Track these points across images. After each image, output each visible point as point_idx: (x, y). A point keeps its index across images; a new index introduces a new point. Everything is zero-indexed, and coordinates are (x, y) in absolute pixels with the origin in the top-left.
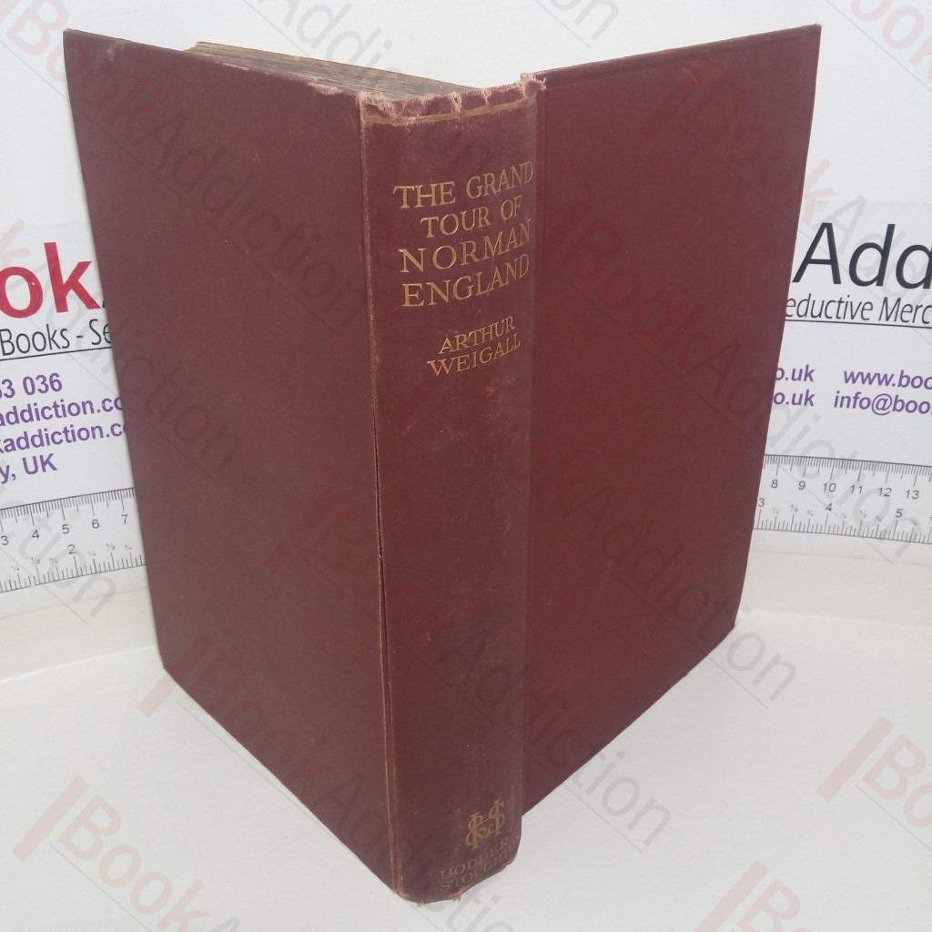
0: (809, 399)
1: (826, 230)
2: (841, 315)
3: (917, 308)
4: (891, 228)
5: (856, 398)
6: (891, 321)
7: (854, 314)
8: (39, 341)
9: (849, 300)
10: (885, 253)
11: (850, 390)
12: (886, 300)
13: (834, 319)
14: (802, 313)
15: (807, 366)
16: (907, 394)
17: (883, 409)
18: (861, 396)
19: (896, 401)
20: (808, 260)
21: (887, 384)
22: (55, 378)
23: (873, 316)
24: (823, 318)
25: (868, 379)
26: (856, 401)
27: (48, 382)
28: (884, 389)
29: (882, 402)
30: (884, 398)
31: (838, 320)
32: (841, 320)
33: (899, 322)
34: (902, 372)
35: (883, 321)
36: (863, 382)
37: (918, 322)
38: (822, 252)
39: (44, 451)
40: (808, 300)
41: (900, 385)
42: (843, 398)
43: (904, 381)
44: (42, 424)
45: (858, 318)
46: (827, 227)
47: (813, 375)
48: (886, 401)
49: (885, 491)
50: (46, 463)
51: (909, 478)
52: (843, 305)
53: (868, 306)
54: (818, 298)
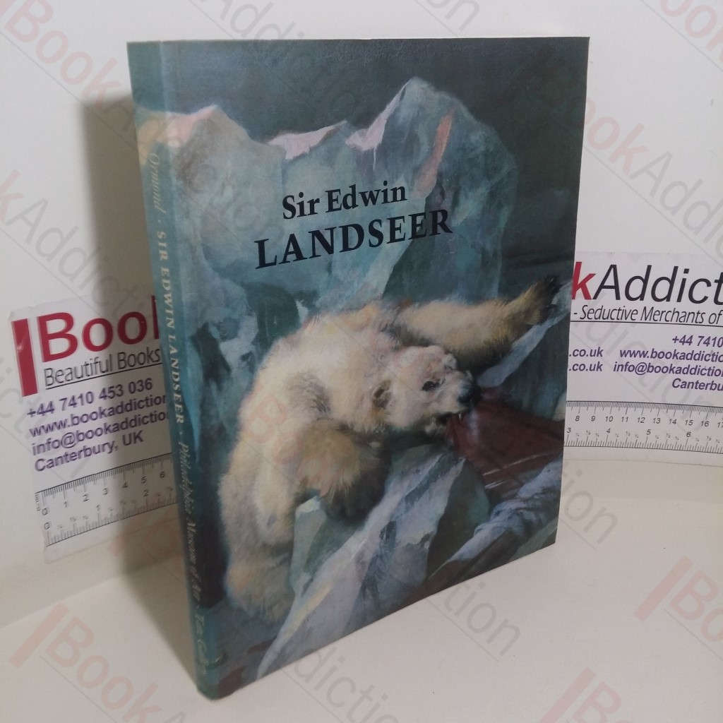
0: (599, 367)
1: (612, 269)
2: (619, 317)
3: (663, 312)
4: (649, 267)
5: (626, 365)
6: (648, 321)
7: (626, 317)
8: (142, 359)
9: (624, 308)
10: (645, 281)
11: (624, 360)
12: (645, 308)
13: (616, 320)
14: (597, 317)
15: (599, 348)
16: (656, 362)
17: (642, 371)
18: (629, 364)
19: (649, 367)
20: (602, 286)
21: (644, 357)
22: (148, 381)
23: (637, 318)
24: (609, 320)
25: (634, 354)
26: (626, 367)
27: (144, 384)
28: (643, 359)
29: (641, 368)
30: (642, 365)
31: (619, 321)
32: (620, 321)
33: (652, 321)
34: (653, 349)
35: (643, 320)
36: (631, 356)
37: (663, 321)
38: (610, 282)
39: (136, 430)
40: (601, 309)
41: (652, 357)
42: (619, 366)
43: (654, 355)
44: (138, 412)
45: (629, 319)
46: (614, 267)
47: (602, 353)
48: (643, 367)
49: (641, 420)
50: (137, 437)
51: (655, 411)
52: (621, 312)
53: (635, 312)
54: (607, 308)
